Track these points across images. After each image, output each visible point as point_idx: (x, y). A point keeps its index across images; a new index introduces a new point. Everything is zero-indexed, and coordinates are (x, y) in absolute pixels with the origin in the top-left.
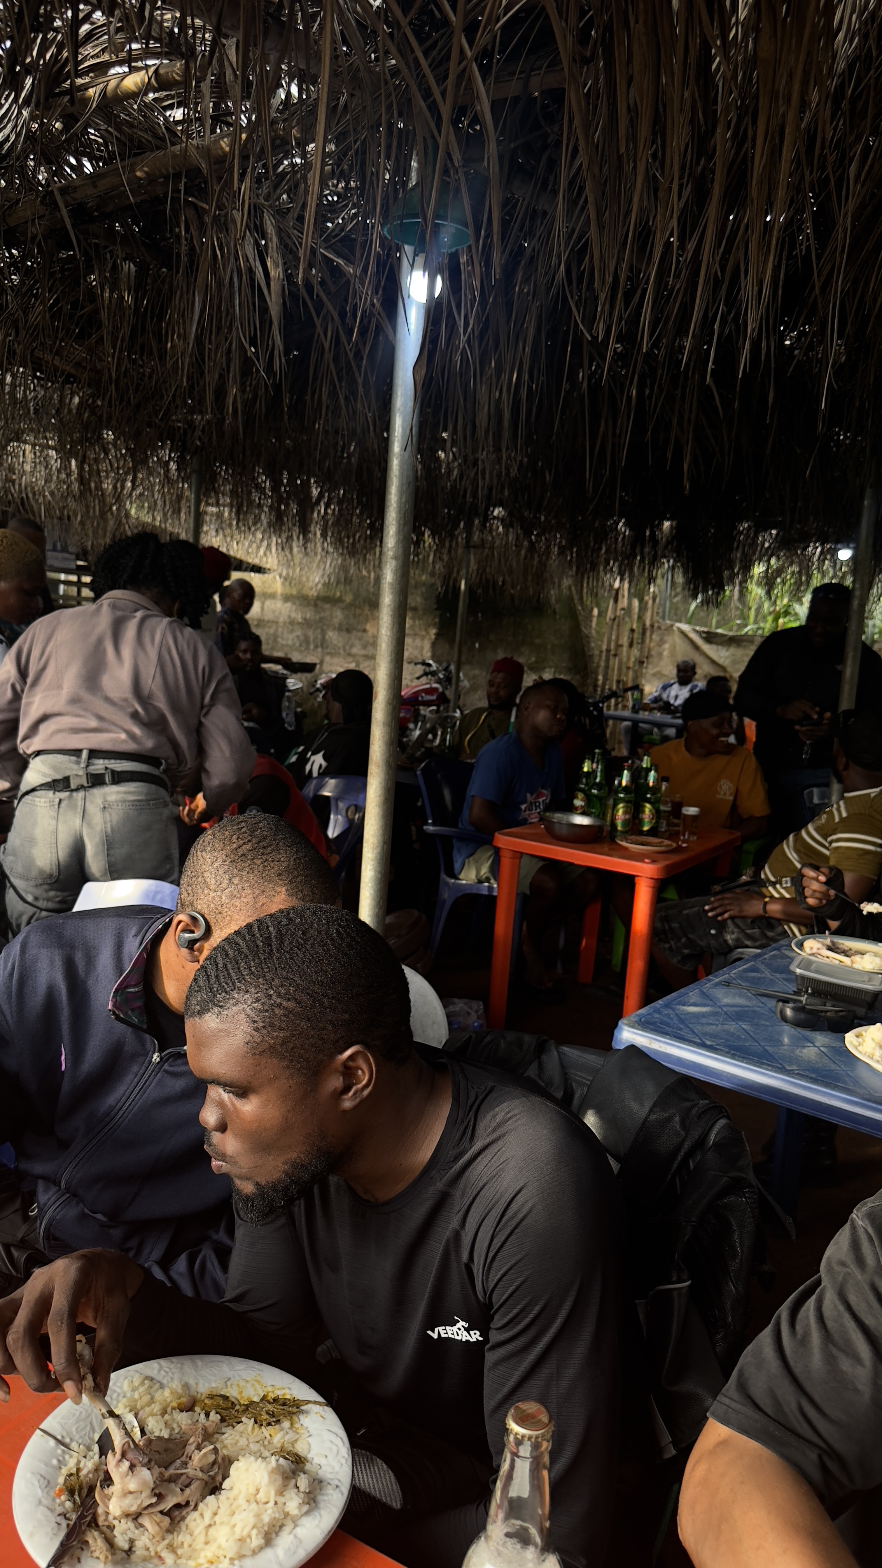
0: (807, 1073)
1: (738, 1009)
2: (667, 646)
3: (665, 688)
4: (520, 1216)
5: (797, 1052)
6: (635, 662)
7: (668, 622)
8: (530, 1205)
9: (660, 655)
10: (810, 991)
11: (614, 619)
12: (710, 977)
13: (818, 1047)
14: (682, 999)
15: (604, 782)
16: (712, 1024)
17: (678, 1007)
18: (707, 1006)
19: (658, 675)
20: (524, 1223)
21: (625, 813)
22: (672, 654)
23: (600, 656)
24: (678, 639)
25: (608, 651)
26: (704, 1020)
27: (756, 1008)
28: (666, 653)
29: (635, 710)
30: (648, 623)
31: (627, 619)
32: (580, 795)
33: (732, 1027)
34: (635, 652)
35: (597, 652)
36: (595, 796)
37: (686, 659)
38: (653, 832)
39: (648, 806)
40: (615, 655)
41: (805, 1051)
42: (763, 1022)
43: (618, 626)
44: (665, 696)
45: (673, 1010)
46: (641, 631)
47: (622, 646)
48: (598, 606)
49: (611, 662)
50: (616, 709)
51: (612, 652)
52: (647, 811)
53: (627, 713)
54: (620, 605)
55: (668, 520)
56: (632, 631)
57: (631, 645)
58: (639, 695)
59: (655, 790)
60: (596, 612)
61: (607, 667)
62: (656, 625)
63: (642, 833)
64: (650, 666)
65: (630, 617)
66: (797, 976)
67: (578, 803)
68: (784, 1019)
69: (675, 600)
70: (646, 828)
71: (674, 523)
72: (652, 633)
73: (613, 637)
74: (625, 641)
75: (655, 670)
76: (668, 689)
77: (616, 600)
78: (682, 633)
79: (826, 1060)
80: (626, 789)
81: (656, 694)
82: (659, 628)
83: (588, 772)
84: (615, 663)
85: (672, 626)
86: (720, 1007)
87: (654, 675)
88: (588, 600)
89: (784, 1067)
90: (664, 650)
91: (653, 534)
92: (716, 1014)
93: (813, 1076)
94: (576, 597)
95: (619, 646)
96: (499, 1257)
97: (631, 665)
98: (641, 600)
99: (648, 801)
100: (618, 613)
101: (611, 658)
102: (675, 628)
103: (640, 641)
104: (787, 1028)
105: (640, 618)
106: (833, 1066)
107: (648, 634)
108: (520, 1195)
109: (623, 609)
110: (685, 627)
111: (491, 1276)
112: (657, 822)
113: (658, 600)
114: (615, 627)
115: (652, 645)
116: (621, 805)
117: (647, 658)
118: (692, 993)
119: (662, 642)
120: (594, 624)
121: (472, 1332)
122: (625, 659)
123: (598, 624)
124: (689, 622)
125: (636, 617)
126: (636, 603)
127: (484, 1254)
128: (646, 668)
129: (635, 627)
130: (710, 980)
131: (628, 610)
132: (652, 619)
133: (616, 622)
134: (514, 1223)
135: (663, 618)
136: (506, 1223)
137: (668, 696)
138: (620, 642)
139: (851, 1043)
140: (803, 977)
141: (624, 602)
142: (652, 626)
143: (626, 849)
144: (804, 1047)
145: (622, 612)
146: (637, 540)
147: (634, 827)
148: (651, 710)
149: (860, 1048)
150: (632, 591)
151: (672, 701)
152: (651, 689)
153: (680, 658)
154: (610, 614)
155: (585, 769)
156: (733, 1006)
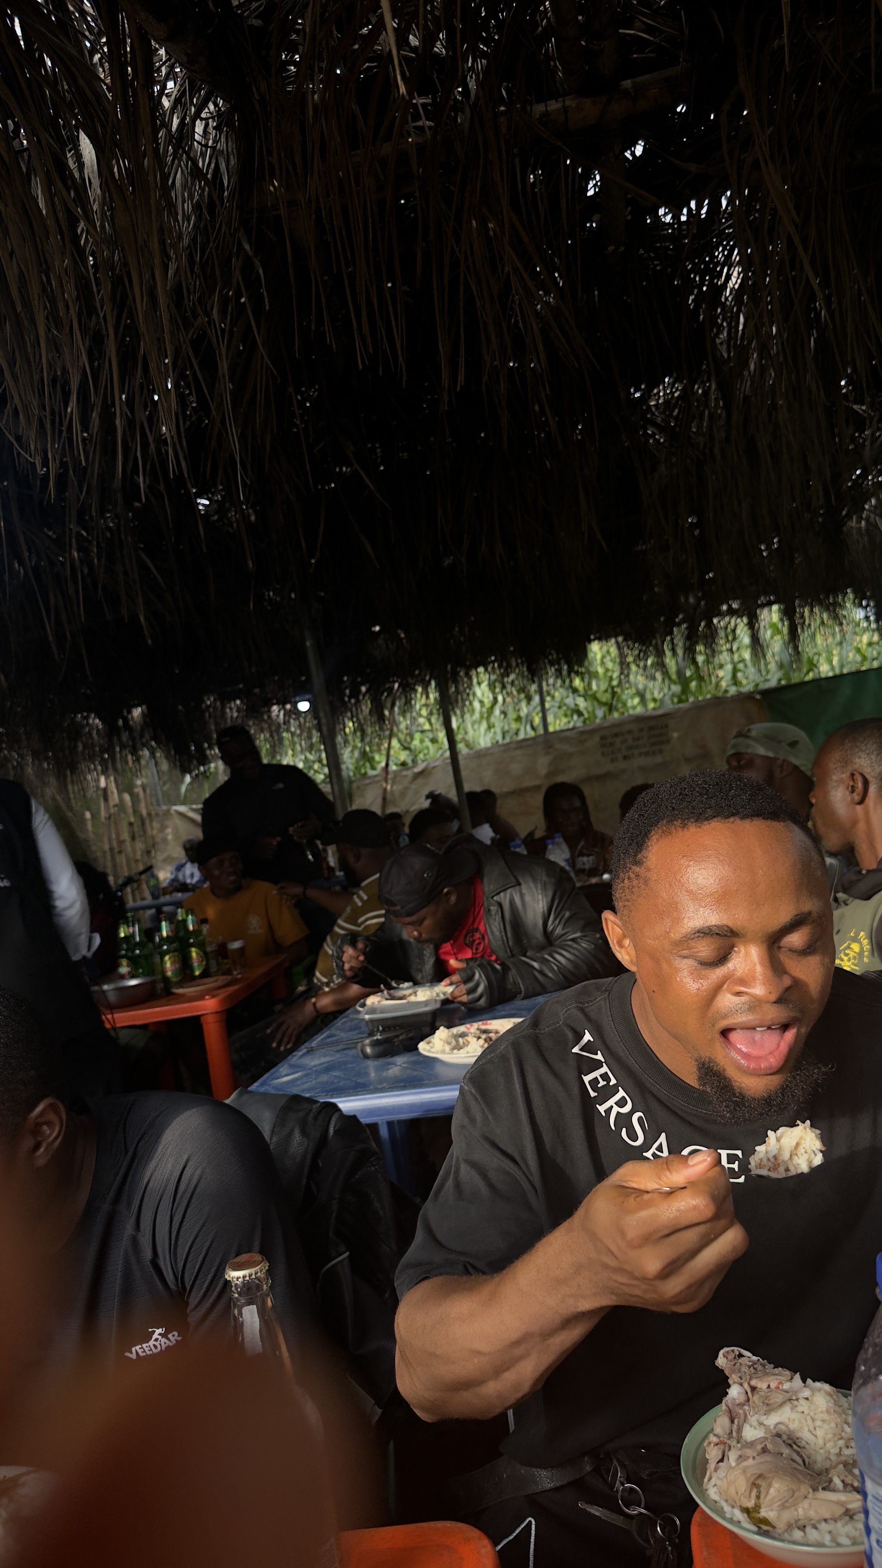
0: (396, 1085)
1: (326, 1065)
2: (169, 830)
3: (180, 868)
4: (193, 1186)
5: (384, 1074)
6: (142, 855)
7: (164, 808)
8: (198, 1172)
9: (165, 840)
10: (381, 1028)
11: (110, 818)
12: (295, 1053)
13: (400, 1065)
14: (274, 1076)
15: (145, 939)
16: (307, 1082)
17: (272, 1082)
18: (298, 1072)
19: (168, 860)
20: (198, 1190)
21: (172, 964)
22: (176, 836)
23: (104, 857)
24: (178, 821)
25: (111, 849)
26: (299, 1082)
27: (340, 1060)
28: (170, 837)
29: (155, 897)
30: (144, 812)
31: (122, 815)
32: (124, 962)
33: (324, 1078)
34: (140, 845)
35: (99, 854)
36: (139, 956)
37: (191, 837)
38: (205, 974)
39: (193, 949)
40: (120, 852)
41: (390, 1071)
42: (350, 1066)
43: (116, 823)
44: (180, 877)
45: (269, 1085)
46: (140, 822)
47: (123, 841)
48: (89, 809)
49: (118, 860)
50: (134, 900)
51: (116, 850)
52: (194, 955)
53: (149, 900)
54: (111, 803)
55: (136, 706)
56: (131, 824)
57: (133, 838)
58: (155, 881)
59: (197, 933)
60: (88, 815)
61: (115, 866)
62: (153, 813)
63: (194, 978)
64: (158, 853)
65: (125, 812)
66: (367, 1022)
67: (124, 969)
68: (366, 1056)
69: (165, 788)
70: (197, 973)
71: (144, 707)
72: (151, 821)
73: (114, 836)
74: (126, 836)
75: (165, 855)
76: (183, 869)
77: (106, 799)
78: (181, 815)
79: (409, 1072)
80: (168, 940)
81: (172, 877)
82: (157, 815)
83: (125, 937)
84: (122, 860)
85: (169, 810)
86: (310, 1069)
87: (165, 860)
88: (77, 805)
89: (376, 1088)
90: (167, 834)
91: (126, 721)
92: (307, 1075)
93: (402, 1084)
94: (63, 805)
95: (121, 842)
96: (182, 1233)
97: (139, 857)
98: (132, 794)
99: (192, 945)
100: (112, 811)
101: (118, 857)
102: (172, 812)
103: (141, 833)
104: (371, 1064)
105: (136, 812)
106: (415, 1073)
107: (147, 822)
108: (187, 1169)
109: (115, 806)
110: (182, 809)
111: (178, 1256)
112: (207, 964)
113: (148, 791)
114: (113, 826)
115: (155, 832)
116: (167, 958)
117: (154, 846)
118: (283, 1068)
119: (163, 828)
120: (89, 826)
121: (170, 1336)
122: (131, 855)
123: (93, 826)
124: (183, 803)
125: (130, 810)
126: (127, 797)
127: (167, 1238)
128: (155, 858)
129: (132, 820)
130: (295, 1056)
131: (121, 806)
132: (147, 807)
133: (112, 819)
134: (188, 1196)
135: (159, 805)
136: (182, 1197)
137: (184, 877)
138: (122, 838)
139: (424, 1050)
140: (372, 1021)
141: (114, 798)
142: (149, 815)
143: (183, 995)
144: (388, 1069)
145: (116, 809)
146: (112, 731)
147: (185, 973)
148: (171, 893)
149: (432, 1050)
150: (121, 787)
151: (189, 881)
152: (164, 875)
153: (185, 837)
154: (103, 814)
155: (122, 935)
156: (321, 1064)
